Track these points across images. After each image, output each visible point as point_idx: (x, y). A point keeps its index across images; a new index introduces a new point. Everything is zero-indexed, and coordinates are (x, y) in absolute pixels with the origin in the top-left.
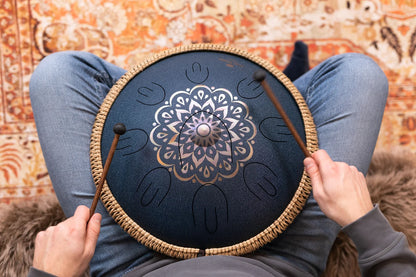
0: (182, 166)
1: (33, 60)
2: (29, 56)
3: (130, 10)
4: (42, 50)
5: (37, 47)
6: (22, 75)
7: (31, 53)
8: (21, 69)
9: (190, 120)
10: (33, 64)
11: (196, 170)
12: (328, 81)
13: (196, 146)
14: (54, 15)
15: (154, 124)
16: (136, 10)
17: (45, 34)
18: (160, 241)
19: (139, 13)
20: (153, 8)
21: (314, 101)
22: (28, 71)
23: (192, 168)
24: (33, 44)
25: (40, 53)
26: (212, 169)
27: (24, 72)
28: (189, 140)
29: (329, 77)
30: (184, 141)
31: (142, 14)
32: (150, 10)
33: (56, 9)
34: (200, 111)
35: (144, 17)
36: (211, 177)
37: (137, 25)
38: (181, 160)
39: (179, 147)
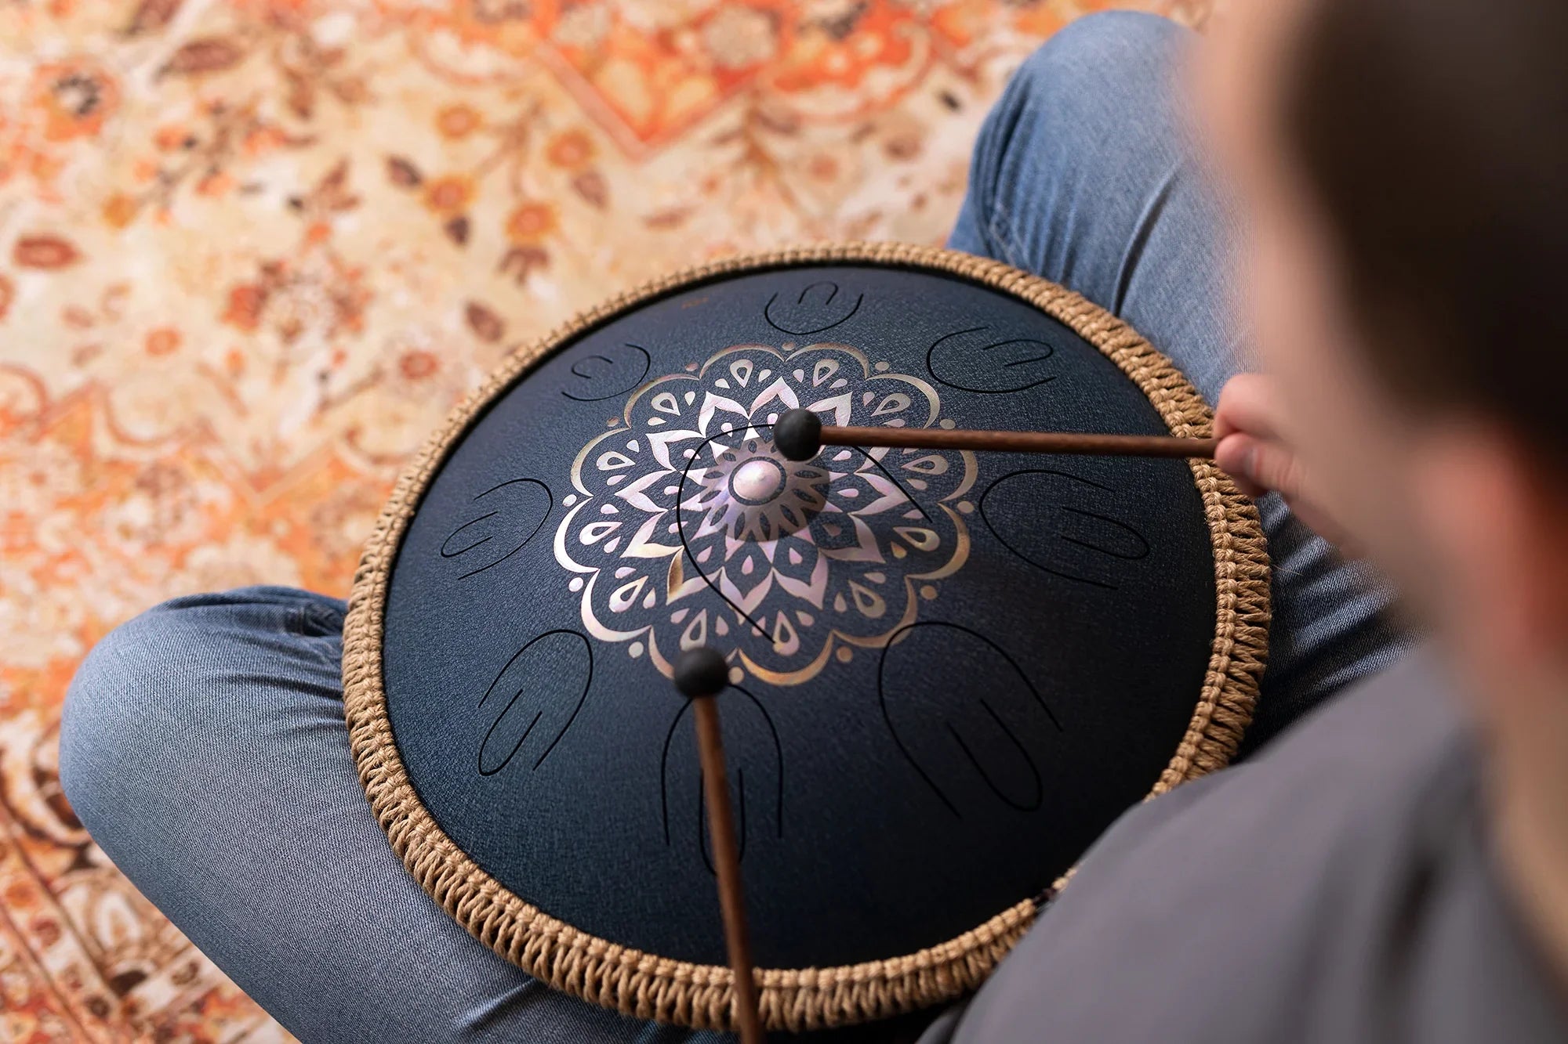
0: (768, 636)
1: (46, 883)
2: (26, 877)
3: (281, 528)
4: (58, 830)
5: (37, 834)
6: (35, 958)
7: (28, 864)
8: (22, 939)
9: (687, 488)
10: (55, 896)
11: (826, 617)
12: (1031, 153)
13: (769, 548)
14: (37, 698)
15: (575, 585)
16: (302, 516)
17: (41, 777)
18: (874, 968)
19: (317, 518)
20: (355, 475)
21: (1035, 241)
22: (49, 930)
23: (805, 619)
24: (18, 831)
25: (59, 845)
26: (878, 578)
27: (35, 942)
28: (732, 545)
29: (1025, 142)
30: (716, 560)
31: (329, 517)
32: (348, 488)
33: (33, 674)
34: (702, 446)
35: (340, 519)
36: (895, 607)
37: (334, 557)
38: (751, 620)
39: (714, 587)
